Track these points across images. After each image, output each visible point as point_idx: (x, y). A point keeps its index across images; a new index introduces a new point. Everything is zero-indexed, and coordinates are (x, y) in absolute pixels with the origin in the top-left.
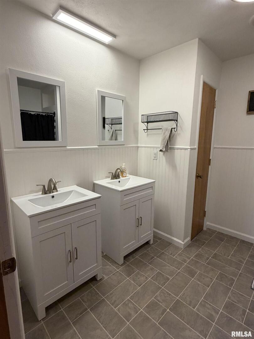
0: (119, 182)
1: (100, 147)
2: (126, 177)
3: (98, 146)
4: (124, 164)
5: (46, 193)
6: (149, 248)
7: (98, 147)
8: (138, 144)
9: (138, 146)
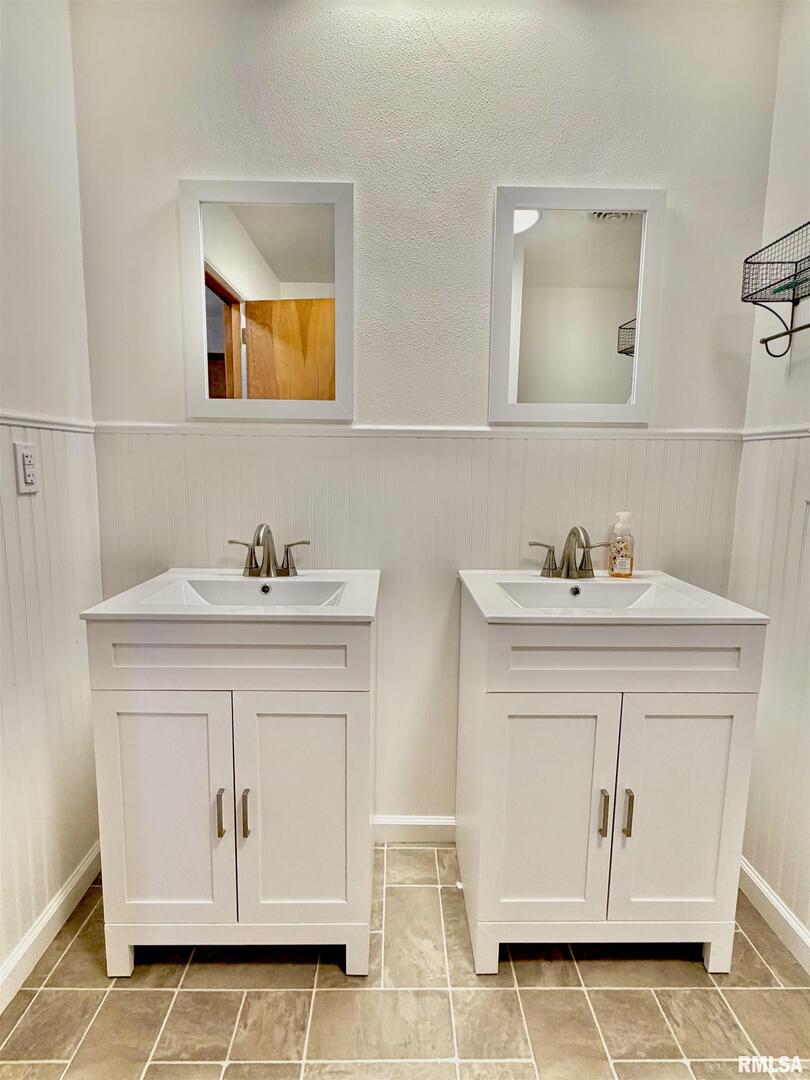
0: (576, 591)
1: (496, 429)
2: (629, 576)
3: (492, 424)
4: (623, 515)
5: (252, 574)
6: (687, 990)
7: (486, 428)
8: (741, 425)
9: (742, 436)
